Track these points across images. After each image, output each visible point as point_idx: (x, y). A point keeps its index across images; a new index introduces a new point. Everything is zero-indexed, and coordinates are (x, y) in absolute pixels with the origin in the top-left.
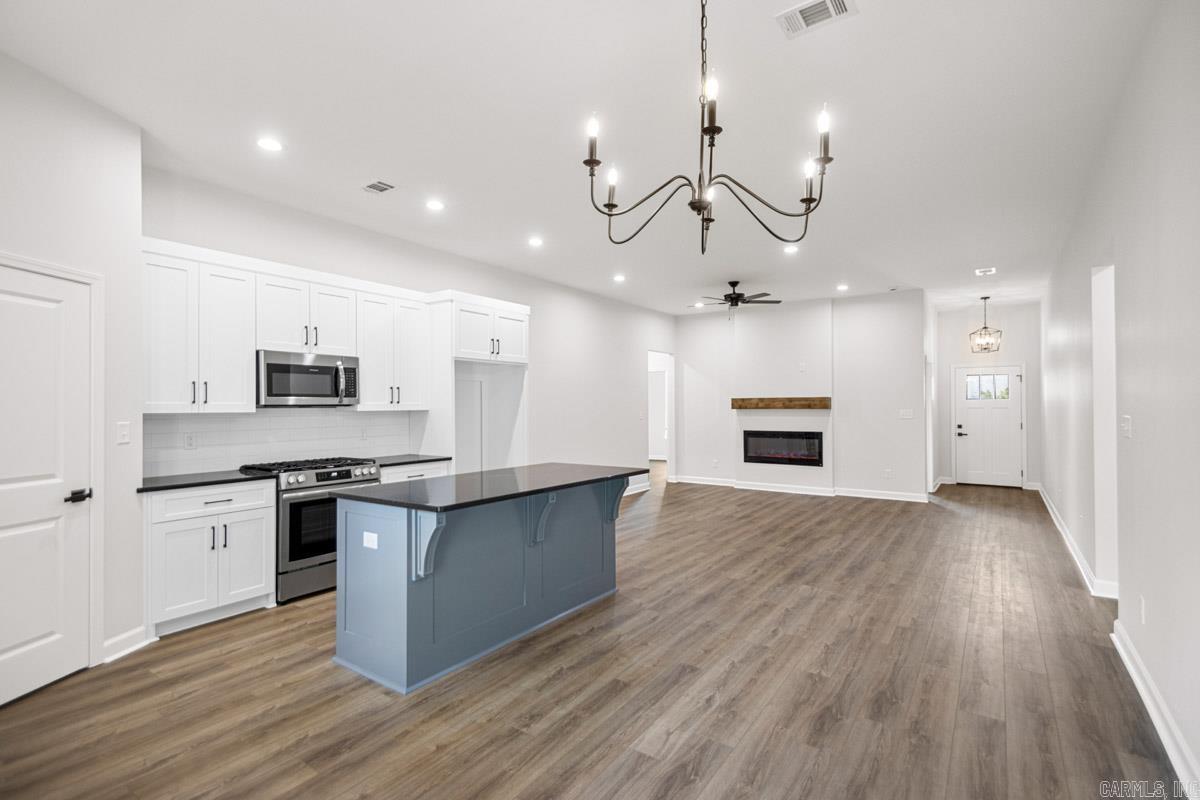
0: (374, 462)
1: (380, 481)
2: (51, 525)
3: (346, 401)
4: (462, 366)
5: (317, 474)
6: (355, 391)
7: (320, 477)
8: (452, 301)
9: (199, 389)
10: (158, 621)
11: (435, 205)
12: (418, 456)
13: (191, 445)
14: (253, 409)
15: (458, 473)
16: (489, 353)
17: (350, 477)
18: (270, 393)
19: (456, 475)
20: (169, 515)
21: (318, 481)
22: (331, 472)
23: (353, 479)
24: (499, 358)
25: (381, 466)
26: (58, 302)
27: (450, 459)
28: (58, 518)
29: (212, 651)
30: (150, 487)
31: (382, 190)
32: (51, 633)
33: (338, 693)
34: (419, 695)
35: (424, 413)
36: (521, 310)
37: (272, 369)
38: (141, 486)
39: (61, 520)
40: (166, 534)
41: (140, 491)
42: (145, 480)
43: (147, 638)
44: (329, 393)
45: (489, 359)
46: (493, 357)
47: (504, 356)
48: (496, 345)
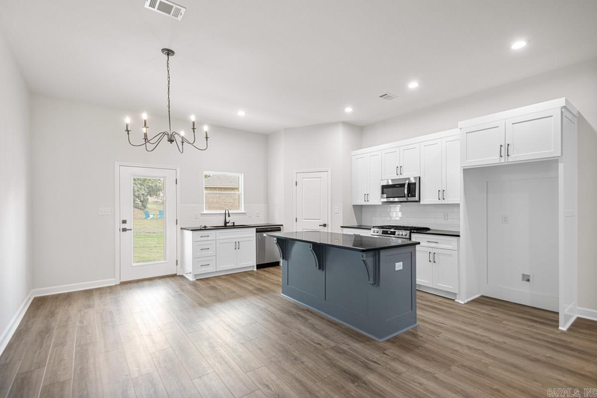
3: (410, 199)
4: (469, 172)
6: (415, 194)
7: (384, 232)
9: (366, 197)
14: (380, 203)
22: (388, 231)
24: (510, 159)
25: (412, 232)
37: (384, 187)
38: (342, 225)
41: (341, 227)
44: (402, 196)
45: (498, 162)
46: (503, 160)
47: (516, 156)
48: (505, 149)
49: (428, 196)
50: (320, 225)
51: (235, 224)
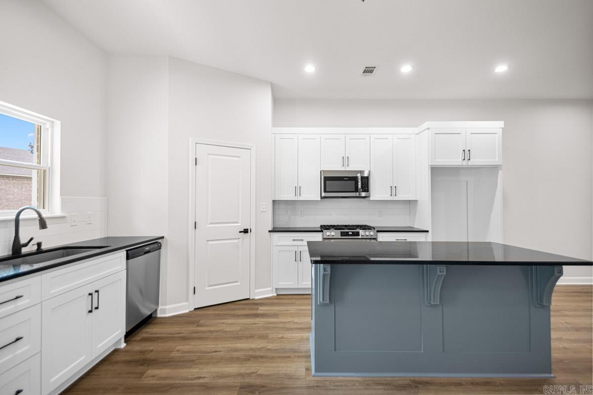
0: (374, 229)
1: (377, 240)
2: (236, 241)
3: (363, 194)
4: (436, 171)
5: (341, 232)
6: (368, 189)
7: (343, 234)
8: (429, 129)
9: (298, 190)
10: (277, 287)
11: (406, 69)
12: (413, 228)
13: (301, 214)
14: (319, 199)
15: (433, 241)
16: (460, 160)
17: (359, 235)
18: (325, 191)
19: (432, 242)
20: (280, 243)
21: (341, 236)
22: (348, 232)
23: (360, 237)
24: (470, 163)
25: (378, 231)
26: (239, 157)
27: (428, 231)
28: (239, 239)
29: (281, 307)
30: (274, 230)
31: (371, 72)
32: (237, 282)
33: (292, 355)
34: (318, 381)
35: (416, 201)
36: (496, 126)
37: (327, 179)
38: (270, 230)
39: (240, 240)
40: (279, 251)
41: (270, 231)
42: (274, 228)
43: (272, 293)
44: (354, 190)
45: (461, 164)
46: (465, 163)
47: (475, 161)
48: (467, 154)
49: (377, 191)
50: (240, 232)
51: (43, 247)
